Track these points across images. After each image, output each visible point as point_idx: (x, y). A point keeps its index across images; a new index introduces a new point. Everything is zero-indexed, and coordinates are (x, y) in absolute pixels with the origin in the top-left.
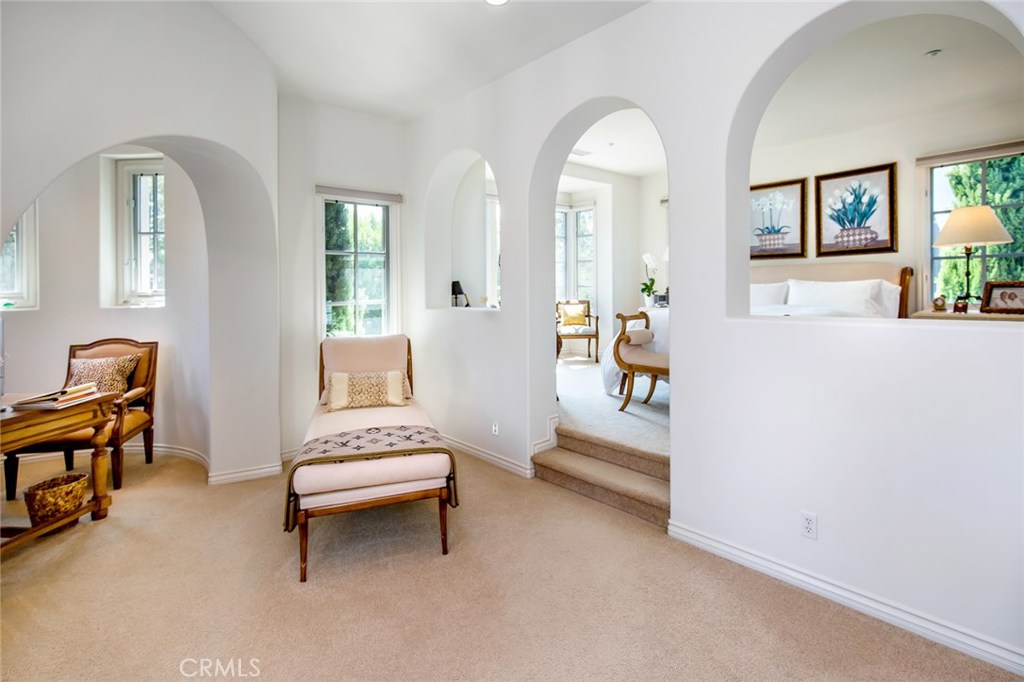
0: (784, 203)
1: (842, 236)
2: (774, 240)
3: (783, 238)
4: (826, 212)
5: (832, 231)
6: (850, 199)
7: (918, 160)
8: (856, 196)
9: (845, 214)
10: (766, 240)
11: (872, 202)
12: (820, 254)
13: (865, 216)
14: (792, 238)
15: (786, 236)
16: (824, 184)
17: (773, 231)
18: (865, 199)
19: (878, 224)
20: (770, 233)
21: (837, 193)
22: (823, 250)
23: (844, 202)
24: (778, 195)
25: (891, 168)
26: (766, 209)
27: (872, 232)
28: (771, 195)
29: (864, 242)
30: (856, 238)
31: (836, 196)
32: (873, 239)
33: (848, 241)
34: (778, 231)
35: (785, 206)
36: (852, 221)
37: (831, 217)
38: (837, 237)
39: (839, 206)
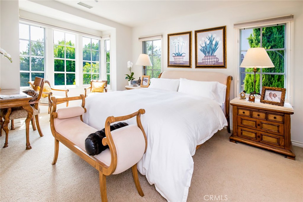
0: (183, 42)
1: (205, 59)
2: (180, 59)
3: (183, 59)
4: (199, 47)
5: (201, 56)
6: (208, 42)
7: (235, 25)
8: (210, 41)
9: (206, 49)
10: (176, 59)
11: (217, 44)
12: (197, 67)
13: (214, 50)
14: (186, 59)
15: (184, 58)
16: (198, 34)
17: (179, 55)
18: (214, 43)
19: (219, 53)
20: (178, 56)
21: (203, 39)
22: (198, 65)
23: (206, 43)
24: (180, 38)
25: (224, 28)
26: (177, 45)
27: (217, 58)
28: (178, 38)
29: (213, 62)
30: (210, 61)
31: (203, 40)
32: (217, 62)
33: (207, 62)
34: (181, 55)
35: (184, 44)
36: (209, 53)
37: (201, 50)
38: (203, 59)
39: (204, 45)
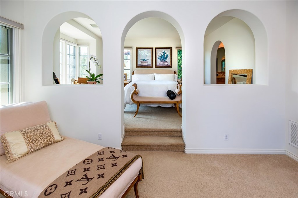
0: (147, 53)
1: (161, 63)
2: (145, 63)
3: (147, 63)
4: (157, 57)
5: (159, 61)
6: (163, 54)
7: (176, 47)
8: (164, 54)
9: (162, 58)
10: (143, 63)
11: (167, 55)
12: (156, 67)
13: (166, 58)
14: (150, 63)
15: (148, 62)
16: (157, 50)
17: (145, 60)
18: (166, 55)
19: (168, 60)
20: (144, 61)
21: (160, 52)
22: (157, 66)
23: (161, 55)
24: (146, 51)
25: (171, 48)
26: (143, 54)
27: (167, 63)
28: (144, 51)
29: (165, 65)
30: (164, 64)
31: (160, 53)
32: (167, 64)
33: (162, 64)
34: (146, 61)
35: (148, 54)
36: (163, 60)
37: (159, 58)
38: (160, 63)
39: (160, 56)
